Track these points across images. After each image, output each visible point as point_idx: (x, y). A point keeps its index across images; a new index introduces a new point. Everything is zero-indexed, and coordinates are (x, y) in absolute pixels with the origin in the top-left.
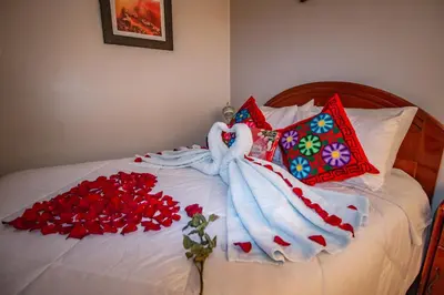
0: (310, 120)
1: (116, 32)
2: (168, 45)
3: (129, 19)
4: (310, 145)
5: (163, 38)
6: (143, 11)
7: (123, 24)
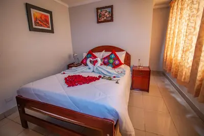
0: (110, 55)
1: (34, 26)
2: (52, 31)
3: (38, 21)
4: (111, 61)
5: (50, 29)
6: (43, 18)
7: (37, 24)
